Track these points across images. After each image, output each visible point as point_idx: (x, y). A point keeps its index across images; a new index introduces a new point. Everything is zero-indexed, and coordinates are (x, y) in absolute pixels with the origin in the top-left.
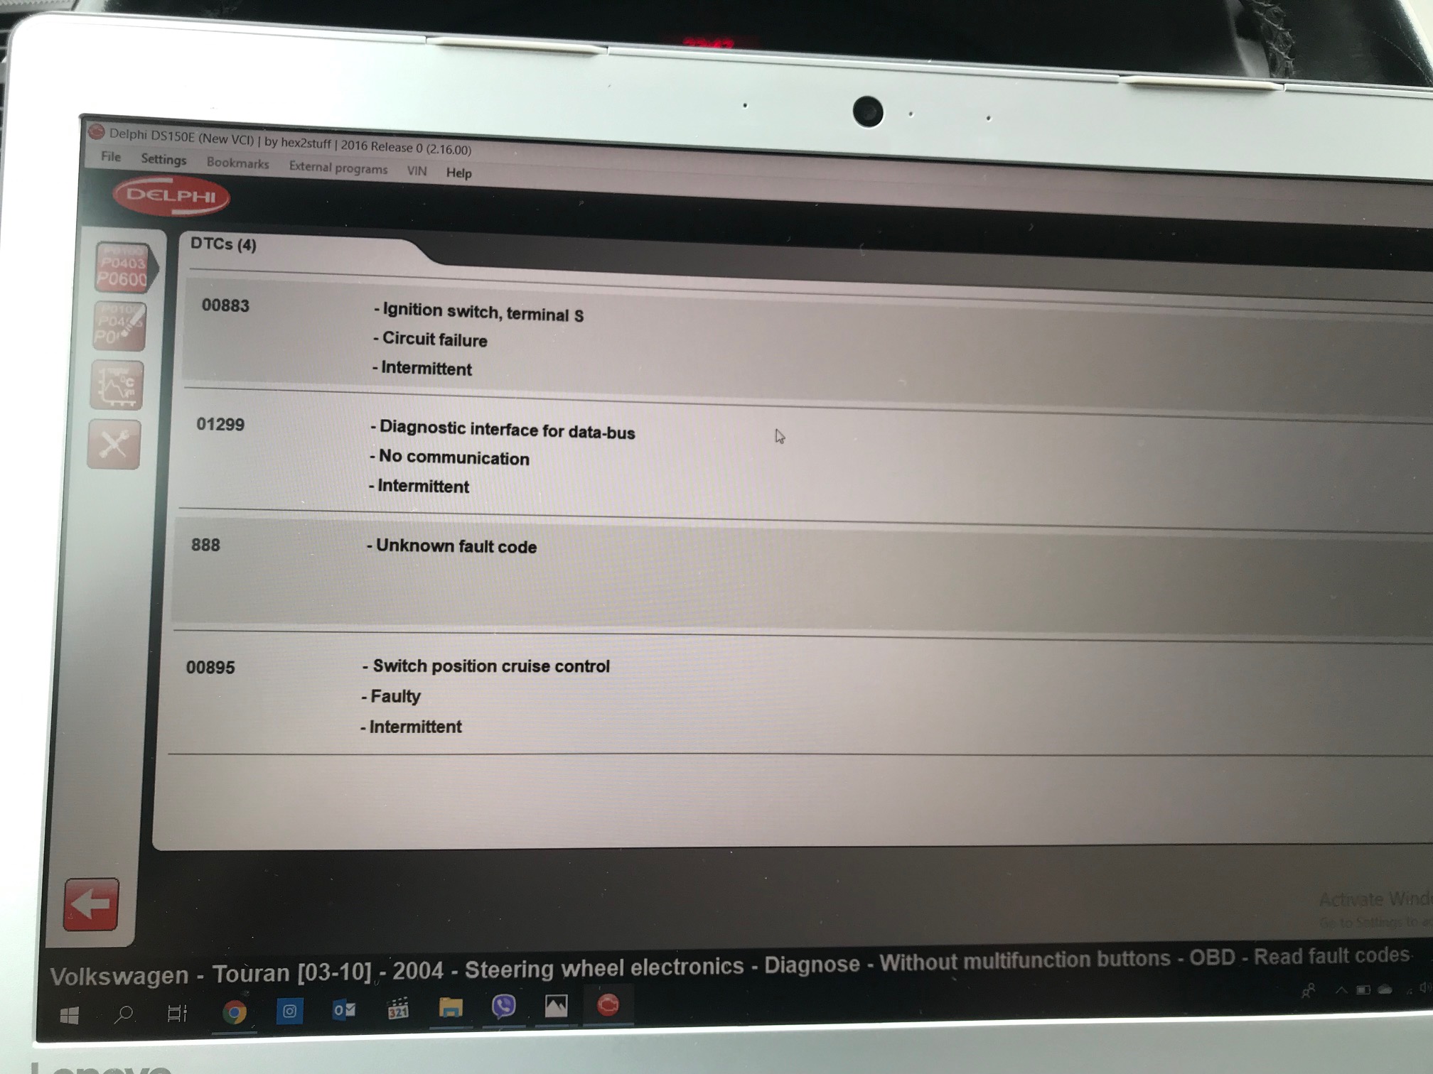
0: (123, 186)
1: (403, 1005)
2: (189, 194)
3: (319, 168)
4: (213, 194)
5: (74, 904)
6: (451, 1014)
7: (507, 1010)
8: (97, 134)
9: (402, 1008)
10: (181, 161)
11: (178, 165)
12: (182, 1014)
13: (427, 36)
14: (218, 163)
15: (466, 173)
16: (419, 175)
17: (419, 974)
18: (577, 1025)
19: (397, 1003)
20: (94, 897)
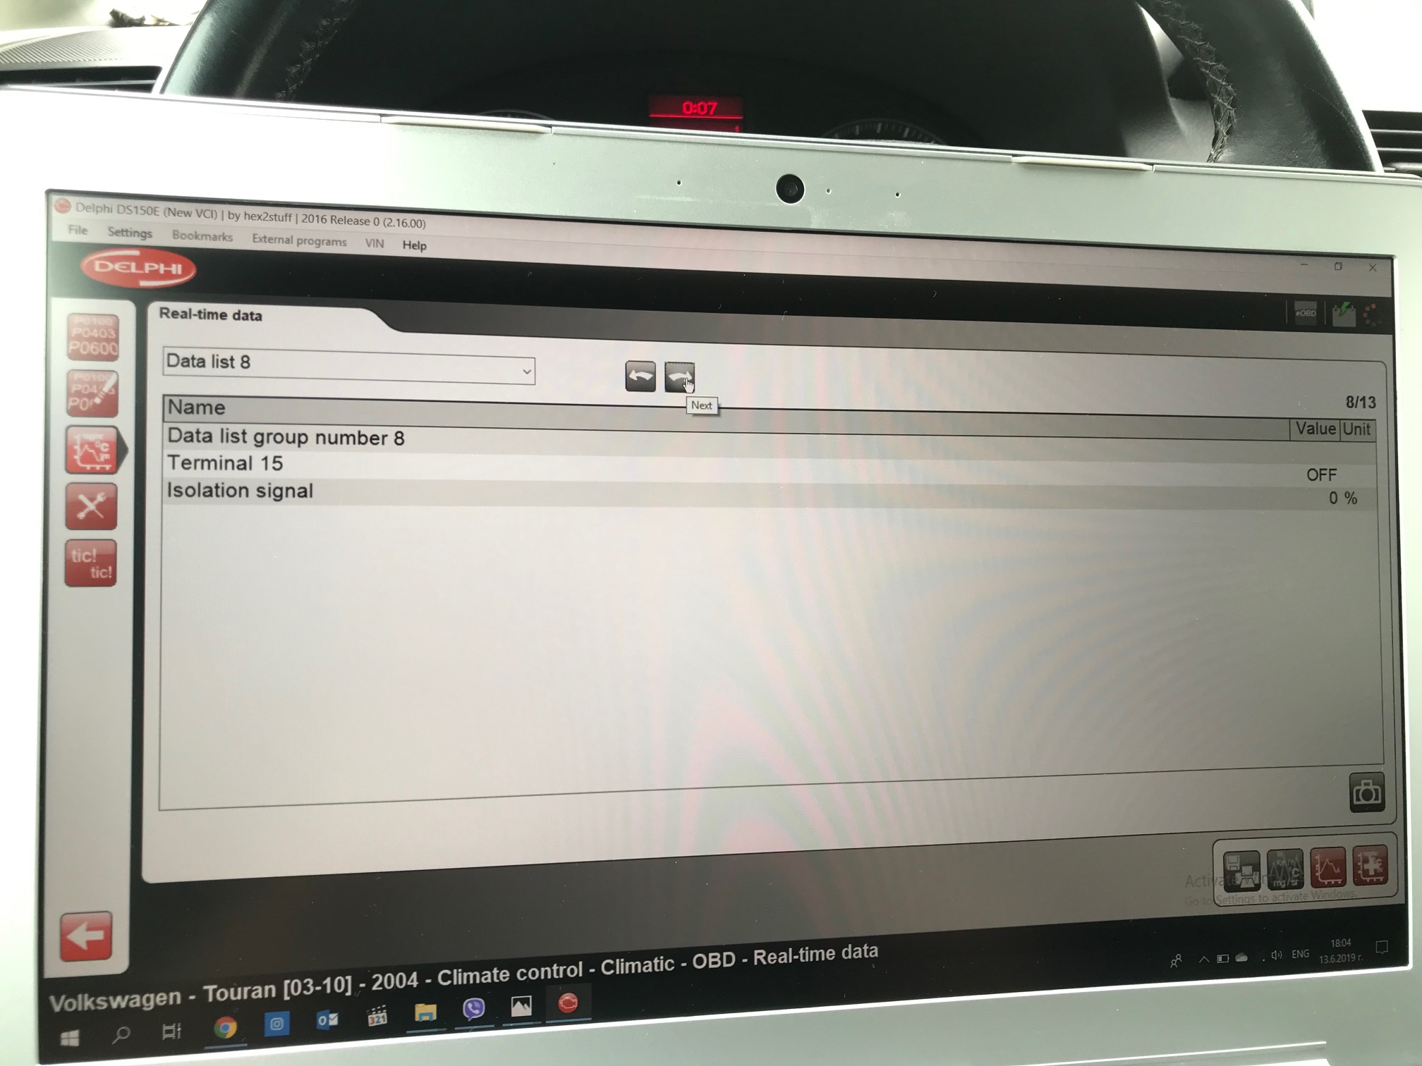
0: (90, 258)
1: (382, 1012)
2: (156, 266)
3: (281, 240)
4: (180, 266)
5: (72, 937)
6: (426, 1018)
7: (477, 1012)
8: (64, 208)
9: (381, 1015)
10: (146, 235)
11: (144, 238)
12: (177, 1032)
13: (382, 115)
14: (183, 236)
15: (422, 245)
16: (377, 246)
17: (395, 984)
18: (540, 1022)
19: (377, 1011)
20: (89, 929)
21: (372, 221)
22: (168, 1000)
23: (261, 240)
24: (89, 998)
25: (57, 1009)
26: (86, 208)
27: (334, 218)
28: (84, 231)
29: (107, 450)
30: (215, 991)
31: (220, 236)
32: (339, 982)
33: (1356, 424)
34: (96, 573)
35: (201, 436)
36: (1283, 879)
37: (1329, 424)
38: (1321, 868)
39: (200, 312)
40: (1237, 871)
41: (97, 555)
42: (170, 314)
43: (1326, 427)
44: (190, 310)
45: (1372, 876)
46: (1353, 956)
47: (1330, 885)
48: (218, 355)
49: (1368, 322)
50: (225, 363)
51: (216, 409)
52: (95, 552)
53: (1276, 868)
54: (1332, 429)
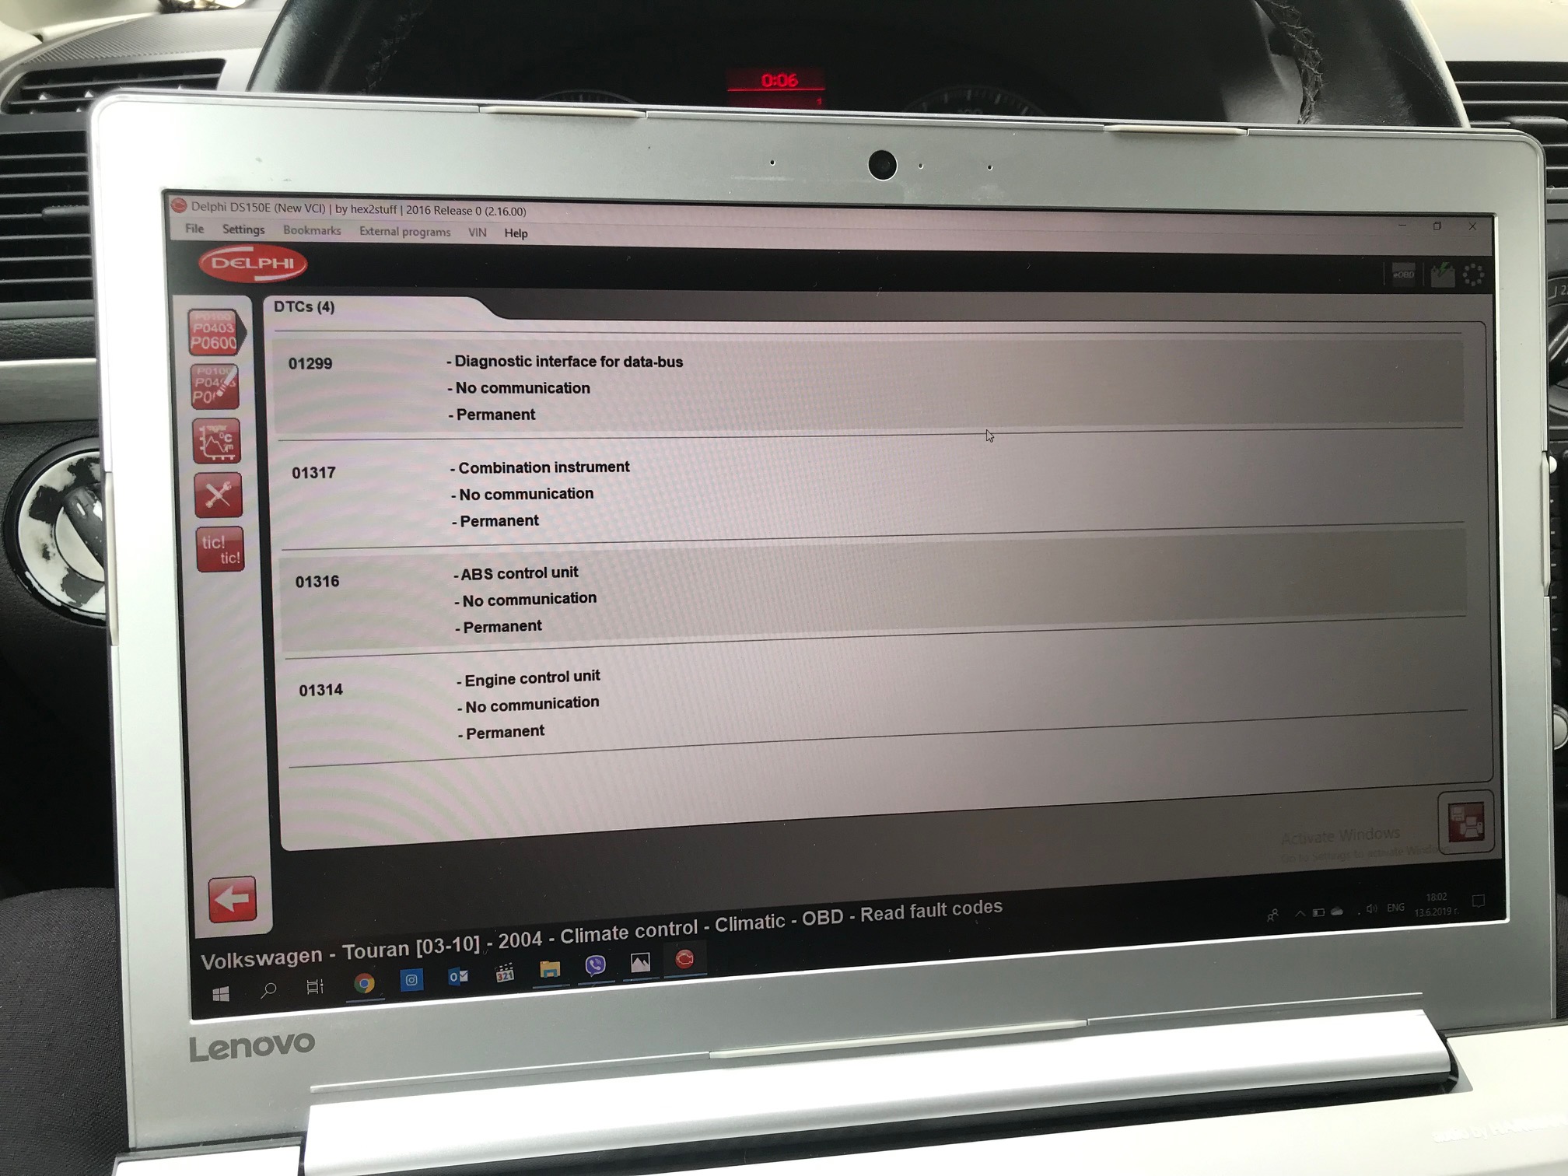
0: (209, 256)
1: (509, 969)
2: (269, 262)
3: (387, 232)
4: (292, 260)
5: (219, 900)
6: (551, 975)
7: (598, 968)
8: (180, 208)
9: (508, 972)
10: (258, 231)
11: (258, 234)
12: (320, 986)
13: (480, 105)
14: (294, 231)
15: (523, 233)
16: (480, 235)
17: (521, 942)
18: (659, 978)
19: (504, 969)
20: (234, 893)
21: (474, 211)
22: (310, 958)
23: (368, 232)
24: (237, 957)
25: (208, 967)
26: (201, 207)
27: (437, 208)
28: (201, 230)
29: (230, 440)
30: (353, 950)
31: (328, 230)
32: (468, 940)
34: (225, 559)
41: (225, 542)
42: (284, 308)
46: (1449, 910)
49: (1467, 281)
52: (223, 540)
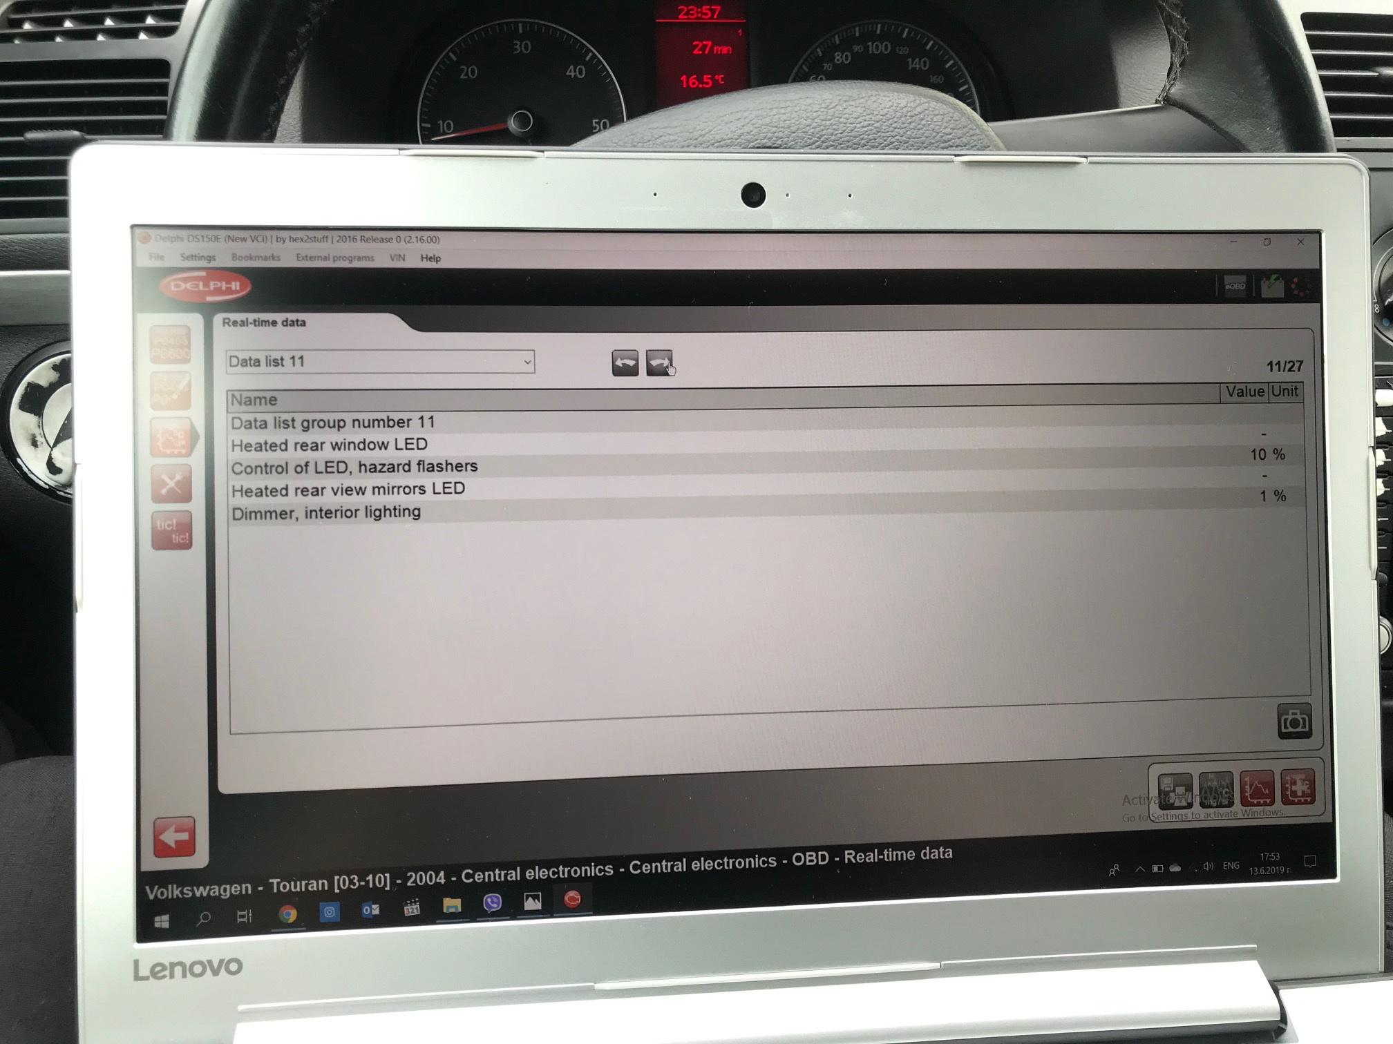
1: (416, 904)
2: (219, 284)
3: (320, 258)
4: (238, 283)
5: (163, 837)
6: (453, 910)
7: (495, 905)
8: (145, 240)
9: (414, 907)
10: (210, 258)
11: (209, 261)
12: (248, 916)
13: (400, 149)
14: (241, 258)
15: (437, 258)
16: (400, 260)
17: (426, 881)
18: (549, 915)
19: (411, 904)
20: (176, 831)
21: (394, 238)
22: (241, 891)
23: (303, 259)
24: (177, 889)
25: (151, 897)
26: (163, 239)
27: (363, 238)
29: (183, 437)
30: (278, 884)
31: (270, 257)
32: (380, 878)
33: (1284, 386)
34: (176, 539)
35: (258, 424)
36: (1215, 798)
37: (1258, 387)
38: (1251, 789)
39: (255, 321)
40: (1171, 791)
41: (177, 524)
42: (231, 324)
43: (1255, 390)
44: (247, 319)
45: (1299, 797)
46: (1282, 869)
47: (1259, 804)
48: (270, 356)
49: (1296, 292)
50: (278, 362)
51: (270, 400)
52: (175, 522)
53: (1208, 790)
54: (1261, 392)
